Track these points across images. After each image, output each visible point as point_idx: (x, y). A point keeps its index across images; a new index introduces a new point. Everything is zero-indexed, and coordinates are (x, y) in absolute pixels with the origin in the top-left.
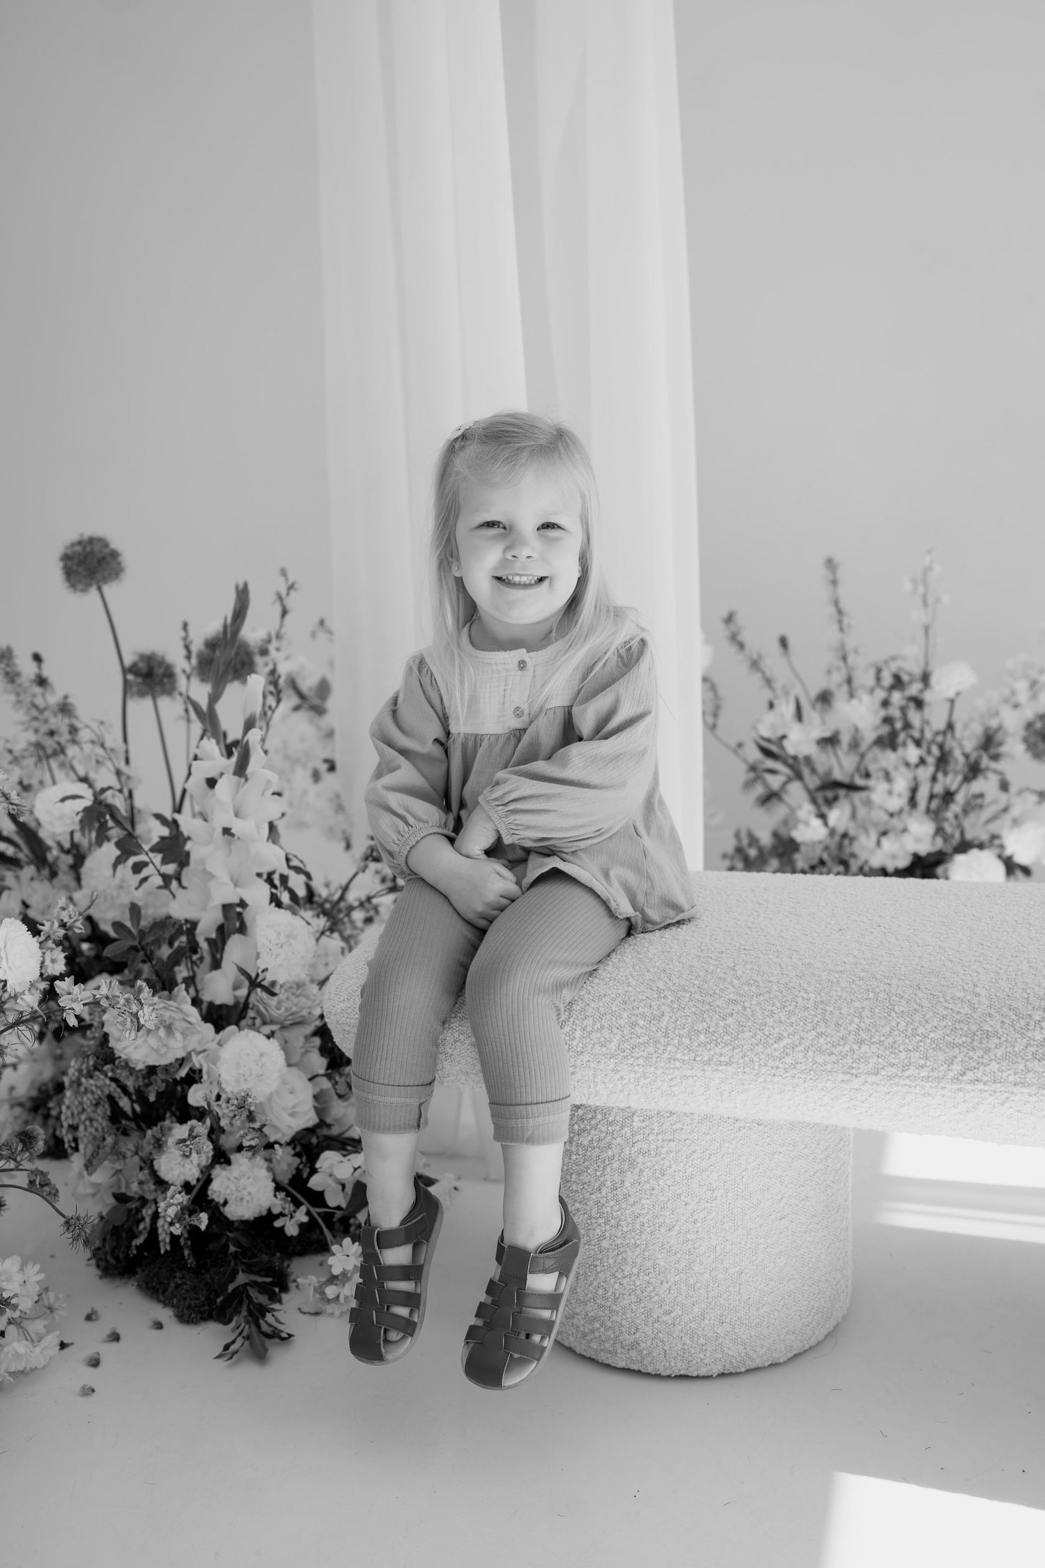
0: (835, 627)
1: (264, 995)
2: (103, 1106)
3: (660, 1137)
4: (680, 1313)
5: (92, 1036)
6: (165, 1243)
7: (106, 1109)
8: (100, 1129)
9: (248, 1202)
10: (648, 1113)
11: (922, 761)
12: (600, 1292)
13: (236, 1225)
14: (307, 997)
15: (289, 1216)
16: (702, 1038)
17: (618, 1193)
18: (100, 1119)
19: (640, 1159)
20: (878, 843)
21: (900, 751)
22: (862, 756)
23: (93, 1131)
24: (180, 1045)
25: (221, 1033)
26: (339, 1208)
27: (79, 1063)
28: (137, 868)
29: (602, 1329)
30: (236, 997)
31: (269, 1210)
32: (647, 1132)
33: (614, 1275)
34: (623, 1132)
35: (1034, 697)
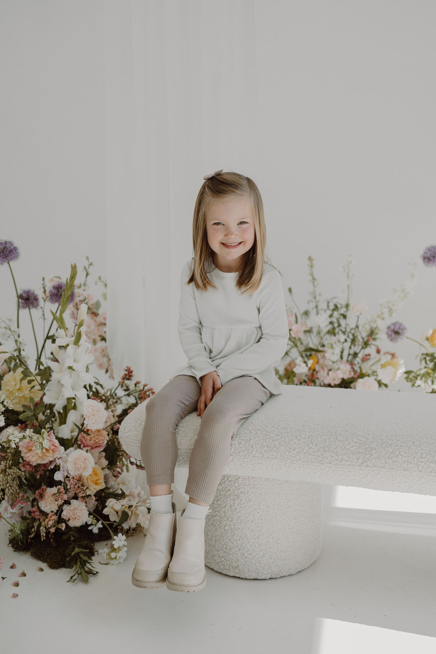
0: (312, 284)
1: (85, 435)
2: (16, 481)
3: (249, 487)
4: (255, 555)
5: (9, 451)
6: (43, 537)
7: (17, 482)
8: (15, 490)
9: (78, 519)
10: (245, 477)
11: (346, 341)
12: (225, 546)
13: (73, 529)
14: (102, 436)
15: (95, 525)
16: (265, 449)
17: (232, 508)
18: (15, 486)
19: (241, 495)
20: (328, 374)
21: (337, 336)
22: (322, 338)
23: (12, 491)
24: (51, 455)
25: (68, 450)
26: (115, 522)
27: (5, 463)
28: (30, 382)
29: (225, 561)
30: (72, 436)
31: (86, 523)
32: (244, 485)
33: (230, 540)
34: (235, 485)
35: (390, 315)
